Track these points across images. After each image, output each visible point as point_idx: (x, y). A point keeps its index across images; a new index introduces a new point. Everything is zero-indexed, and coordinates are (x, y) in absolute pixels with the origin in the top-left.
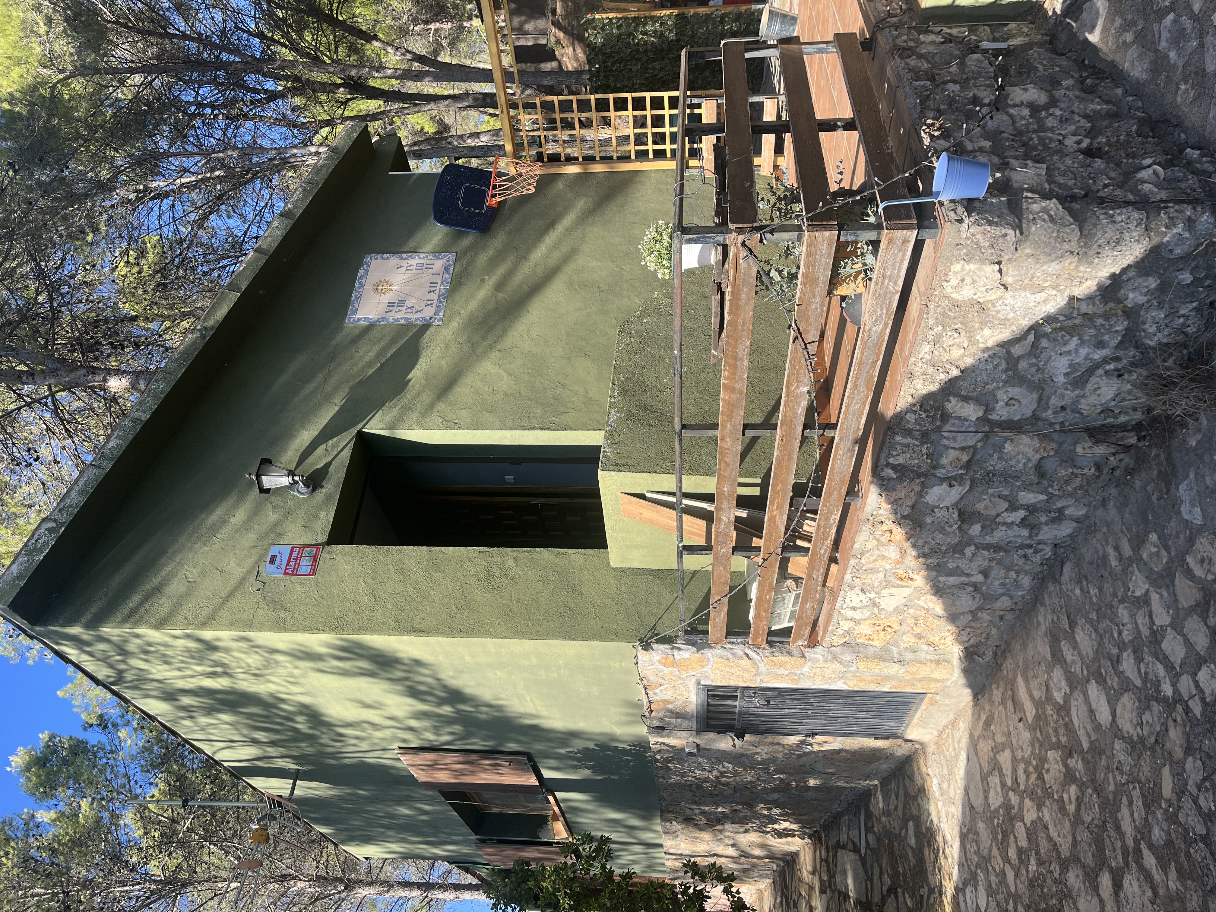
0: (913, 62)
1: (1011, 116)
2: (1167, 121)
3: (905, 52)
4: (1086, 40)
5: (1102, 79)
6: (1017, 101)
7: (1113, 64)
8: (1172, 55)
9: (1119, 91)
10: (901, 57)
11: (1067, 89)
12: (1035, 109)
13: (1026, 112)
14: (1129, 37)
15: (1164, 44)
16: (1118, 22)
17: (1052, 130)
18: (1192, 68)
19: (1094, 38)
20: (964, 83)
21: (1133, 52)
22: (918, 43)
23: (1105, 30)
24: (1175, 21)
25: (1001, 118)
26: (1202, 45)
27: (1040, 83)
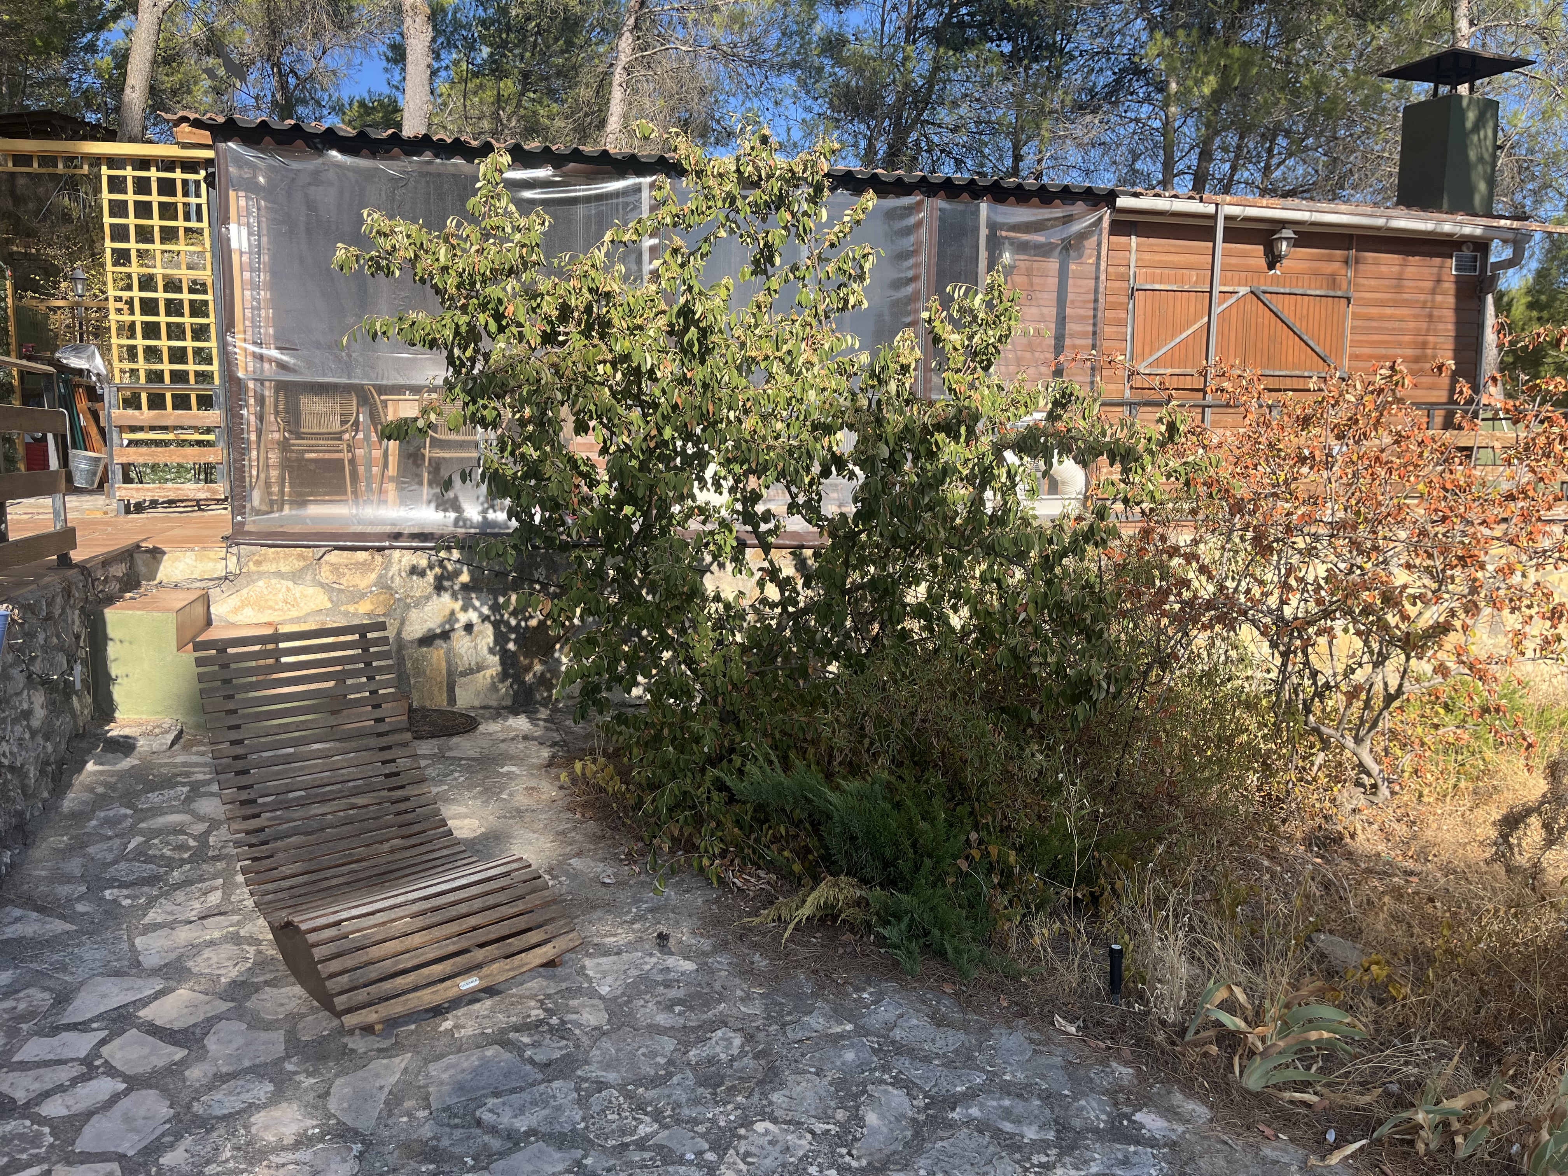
0: (59, 600)
1: (20, 693)
2: (25, 836)
3: (67, 593)
4: (87, 762)
5: (53, 780)
6: (33, 699)
7: (69, 785)
8: (94, 823)
9: (45, 795)
10: (64, 589)
11: (44, 747)
12: (27, 714)
13: (25, 706)
14: (100, 790)
15: (102, 814)
16: (113, 780)
17: (12, 731)
18: (85, 838)
19: (90, 766)
20: (45, 648)
21: (86, 796)
22: (73, 607)
23: (101, 773)
24: (126, 816)
25: (20, 680)
26: (110, 838)
27: (47, 721)
